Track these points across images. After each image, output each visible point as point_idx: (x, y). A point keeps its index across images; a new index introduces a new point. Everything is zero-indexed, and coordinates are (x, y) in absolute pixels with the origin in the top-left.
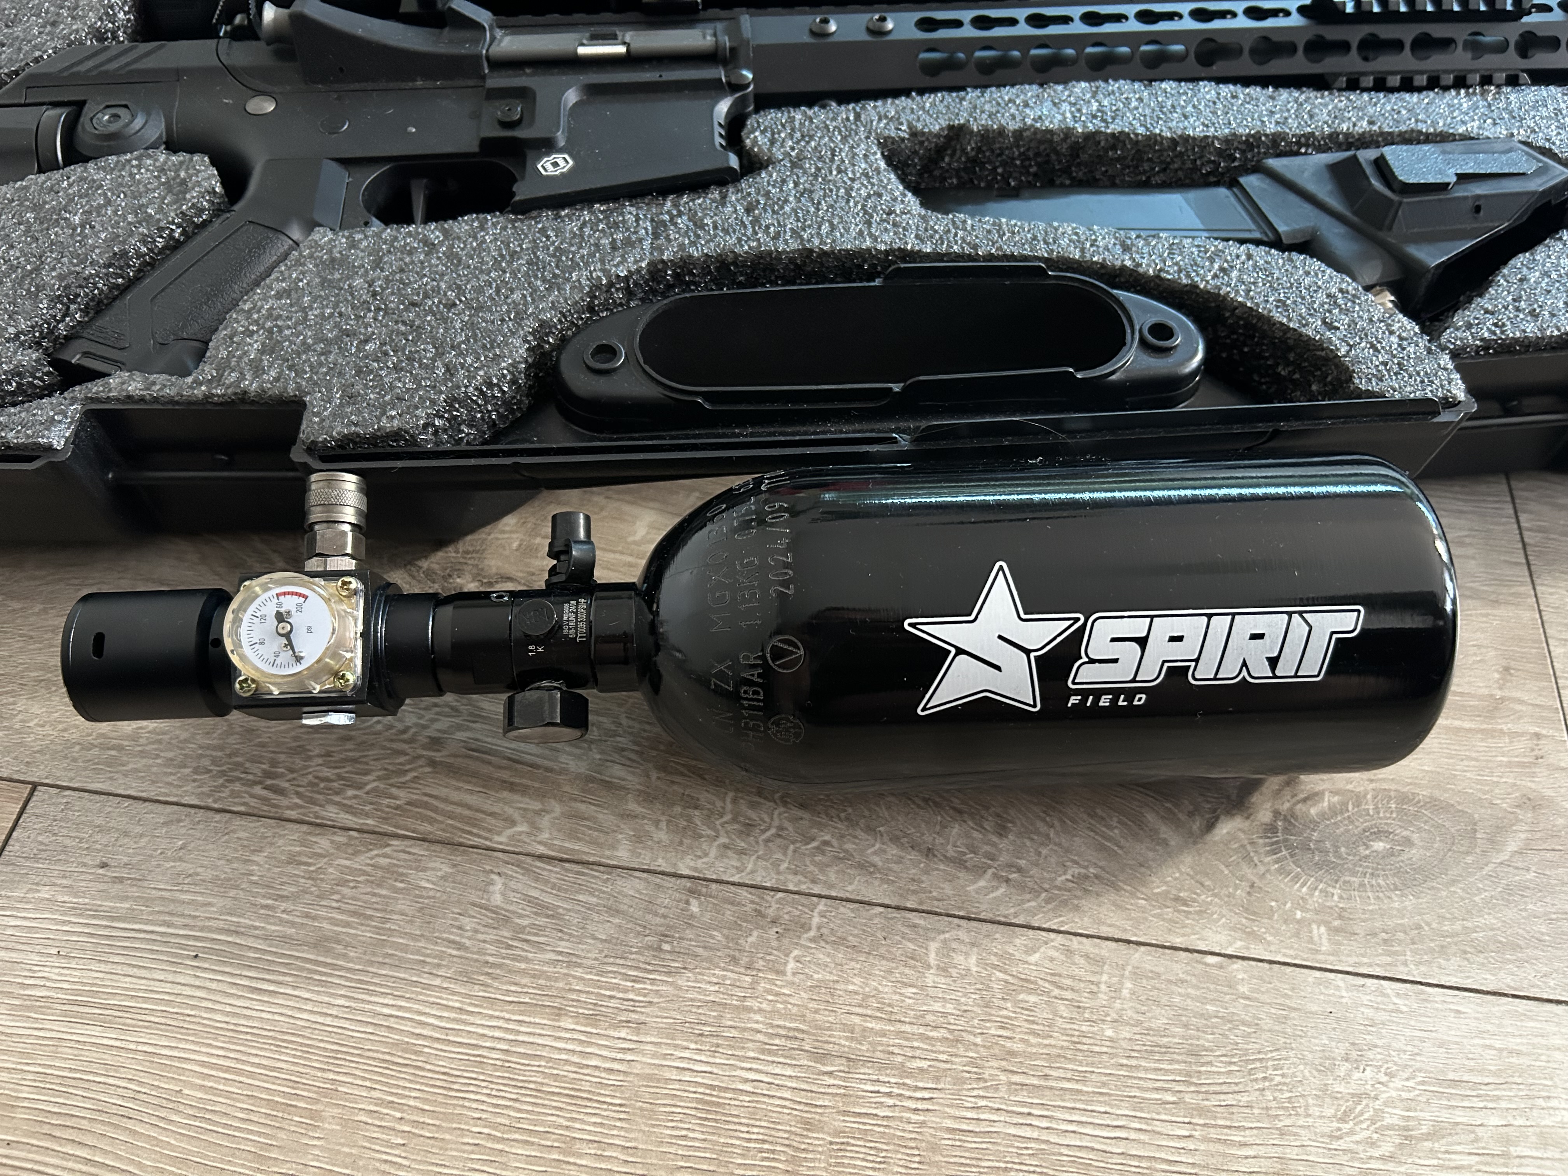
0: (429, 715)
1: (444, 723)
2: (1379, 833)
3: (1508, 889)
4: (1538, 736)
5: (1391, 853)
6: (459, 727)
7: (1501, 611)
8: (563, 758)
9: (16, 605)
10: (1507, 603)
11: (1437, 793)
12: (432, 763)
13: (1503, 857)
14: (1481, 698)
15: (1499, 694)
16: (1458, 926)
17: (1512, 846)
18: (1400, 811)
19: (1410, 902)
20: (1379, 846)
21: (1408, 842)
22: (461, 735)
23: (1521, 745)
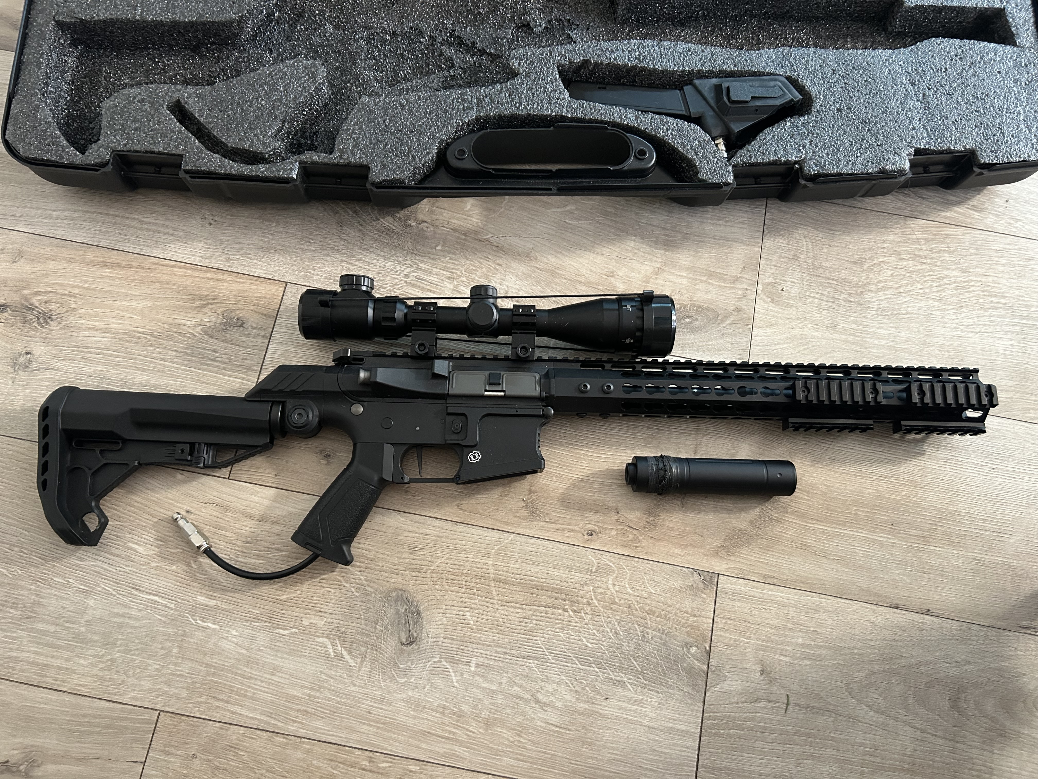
0: (404, 267)
1: (409, 270)
2: (689, 317)
3: (723, 334)
4: (747, 289)
5: (691, 322)
6: (413, 272)
7: (749, 248)
8: (445, 283)
9: (268, 223)
10: (752, 245)
11: (710, 306)
12: (406, 282)
13: (724, 325)
14: (733, 277)
15: (739, 275)
16: (704, 344)
17: (728, 322)
18: (697, 310)
19: (692, 336)
20: (688, 320)
21: (697, 319)
22: (414, 274)
23: (740, 292)
